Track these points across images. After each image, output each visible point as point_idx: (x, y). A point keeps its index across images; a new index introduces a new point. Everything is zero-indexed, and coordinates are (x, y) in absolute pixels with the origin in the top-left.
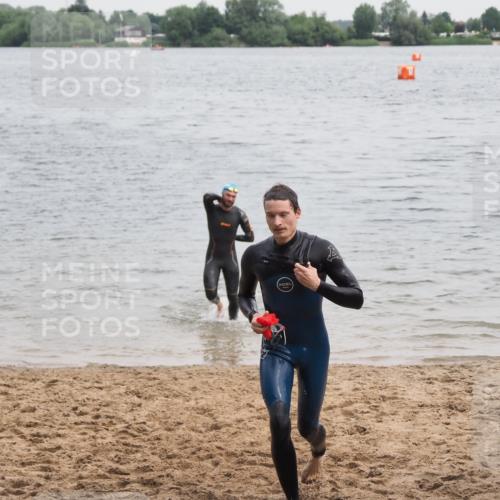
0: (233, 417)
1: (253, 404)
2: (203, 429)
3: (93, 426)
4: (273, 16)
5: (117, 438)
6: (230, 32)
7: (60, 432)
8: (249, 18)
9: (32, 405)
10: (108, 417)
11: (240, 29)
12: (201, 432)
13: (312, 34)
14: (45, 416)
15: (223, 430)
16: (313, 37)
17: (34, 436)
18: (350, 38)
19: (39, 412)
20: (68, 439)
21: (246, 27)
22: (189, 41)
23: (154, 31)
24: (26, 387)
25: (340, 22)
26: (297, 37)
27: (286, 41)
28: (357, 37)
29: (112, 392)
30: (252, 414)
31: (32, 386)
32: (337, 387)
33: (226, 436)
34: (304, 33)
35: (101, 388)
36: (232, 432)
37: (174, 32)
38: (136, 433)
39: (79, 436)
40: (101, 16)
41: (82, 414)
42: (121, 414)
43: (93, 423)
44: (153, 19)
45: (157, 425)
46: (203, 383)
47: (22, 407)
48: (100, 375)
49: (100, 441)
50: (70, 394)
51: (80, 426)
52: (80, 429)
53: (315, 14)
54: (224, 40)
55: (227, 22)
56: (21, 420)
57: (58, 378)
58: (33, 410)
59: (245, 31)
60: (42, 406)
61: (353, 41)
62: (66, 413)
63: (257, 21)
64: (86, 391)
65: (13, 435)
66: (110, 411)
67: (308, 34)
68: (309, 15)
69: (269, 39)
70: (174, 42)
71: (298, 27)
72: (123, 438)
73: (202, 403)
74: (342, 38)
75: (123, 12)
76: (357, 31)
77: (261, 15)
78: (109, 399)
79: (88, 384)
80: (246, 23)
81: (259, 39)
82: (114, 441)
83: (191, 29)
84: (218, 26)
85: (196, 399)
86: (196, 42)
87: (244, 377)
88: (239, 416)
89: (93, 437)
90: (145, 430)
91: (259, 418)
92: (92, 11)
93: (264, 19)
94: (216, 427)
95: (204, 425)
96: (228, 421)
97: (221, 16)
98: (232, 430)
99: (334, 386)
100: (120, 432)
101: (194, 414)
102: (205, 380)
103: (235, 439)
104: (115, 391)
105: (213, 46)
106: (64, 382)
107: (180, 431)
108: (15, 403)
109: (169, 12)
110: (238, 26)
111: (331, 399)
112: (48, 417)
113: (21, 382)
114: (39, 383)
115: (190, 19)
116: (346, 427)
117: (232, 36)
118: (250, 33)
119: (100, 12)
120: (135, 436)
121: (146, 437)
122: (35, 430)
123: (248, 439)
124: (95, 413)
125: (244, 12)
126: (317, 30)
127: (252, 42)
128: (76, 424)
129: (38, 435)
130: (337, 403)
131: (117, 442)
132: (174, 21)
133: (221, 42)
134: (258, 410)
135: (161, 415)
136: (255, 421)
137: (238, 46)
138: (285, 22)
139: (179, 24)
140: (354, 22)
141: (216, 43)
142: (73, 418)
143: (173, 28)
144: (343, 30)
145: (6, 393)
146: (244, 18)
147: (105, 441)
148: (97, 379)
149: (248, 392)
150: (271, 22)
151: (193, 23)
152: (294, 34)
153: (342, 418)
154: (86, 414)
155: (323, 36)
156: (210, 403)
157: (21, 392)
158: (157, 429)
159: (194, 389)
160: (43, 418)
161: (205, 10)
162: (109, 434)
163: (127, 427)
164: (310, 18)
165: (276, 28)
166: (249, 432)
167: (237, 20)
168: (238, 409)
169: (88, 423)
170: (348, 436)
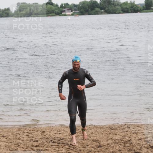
0: (106, 143)
1: (113, 138)
2: (96, 147)
3: (58, 147)
4: (116, 3)
5: (66, 151)
6: (101, 9)
7: (47, 149)
8: (108, 4)
9: (37, 140)
10: (63, 143)
11: (105, 8)
12: (95, 148)
13: (130, 9)
14: (41, 143)
15: (103, 147)
16: (131, 10)
17: (38, 150)
18: (144, 10)
19: (39, 142)
20: (50, 151)
21: (107, 7)
22: (87, 13)
23: (75, 10)
24: (35, 133)
25: (140, 4)
26: (125, 10)
27: (121, 11)
28: (146, 9)
29: (64, 135)
30: (113, 142)
31: (37, 133)
32: (142, 132)
33: (104, 150)
34: (127, 9)
35: (60, 133)
36: (106, 148)
37: (82, 10)
38: (72, 149)
39: (53, 150)
40: (57, 5)
41: (54, 142)
42: (67, 142)
43: (58, 145)
44: (75, 6)
45: (80, 146)
46: (95, 131)
47: (34, 140)
48: (60, 129)
49: (60, 152)
50: (50, 136)
51: (54, 147)
52: (53, 148)
53: (131, 2)
54: (99, 12)
55: (100, 6)
56: (33, 145)
57: (46, 130)
58: (37, 141)
59: (107, 9)
60: (40, 140)
61: (145, 11)
62: (49, 142)
63: (111, 5)
64: (55, 134)
65: (31, 150)
66: (63, 141)
67: (129, 9)
68: (129, 2)
69: (115, 11)
70: (82, 13)
71: (125, 7)
72: (68, 151)
73: (95, 138)
74: (141, 10)
75: (64, 4)
76: (146, 7)
77: (112, 3)
78: (63, 137)
79: (56, 132)
80: (107, 6)
81: (112, 11)
82: (65, 151)
83: (88, 9)
84: (97, 7)
85: (93, 137)
86: (90, 13)
87: (109, 129)
88: (108, 142)
89: (58, 150)
90: (76, 148)
91: (115, 143)
92: (54, 4)
93: (113, 4)
94: (100, 146)
95: (96, 146)
96: (104, 144)
97: (98, 4)
98: (106, 147)
99: (141, 132)
100: (67, 148)
101: (92, 142)
102: (96, 130)
103: (107, 150)
104: (65, 134)
105: (96, 14)
106: (47, 131)
107: (88, 148)
108: (31, 139)
109: (80, 3)
110: (105, 7)
111: (141, 136)
112: (42, 144)
113: (33, 131)
114: (39, 132)
115: (88, 5)
116: (146, 146)
117: (102, 10)
118: (108, 9)
119: (57, 4)
120: (72, 150)
121: (76, 150)
122: (38, 148)
123: (112, 151)
124: (58, 142)
125: (106, 2)
126: (132, 7)
127: (109, 12)
128: (52, 146)
129: (39, 150)
130: (142, 138)
131: (66, 152)
132: (82, 6)
133: (99, 13)
134: (114, 140)
135: (81, 142)
136: (114, 144)
137: (105, 14)
138: (121, 5)
139: (84, 7)
140: (145, 4)
141: (97, 13)
142: (51, 144)
143: (82, 9)
144: (141, 7)
145: (28, 136)
146: (106, 4)
147: (62, 152)
148: (59, 130)
149: (111, 134)
150: (116, 5)
151: (88, 6)
152: (124, 9)
153: (144, 143)
154: (55, 142)
155: (134, 9)
156: (98, 138)
157: (33, 135)
158: (80, 147)
159: (92, 133)
160: (41, 144)
161: (92, 2)
162: (64, 149)
163: (69, 147)
164: (129, 3)
165: (117, 7)
166: (112, 148)
167: (104, 5)
168: (108, 140)
169: (56, 146)
170: (147, 149)
